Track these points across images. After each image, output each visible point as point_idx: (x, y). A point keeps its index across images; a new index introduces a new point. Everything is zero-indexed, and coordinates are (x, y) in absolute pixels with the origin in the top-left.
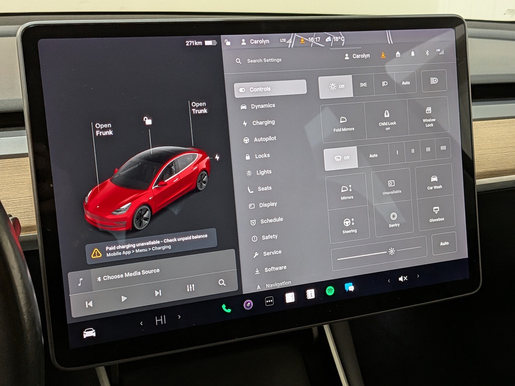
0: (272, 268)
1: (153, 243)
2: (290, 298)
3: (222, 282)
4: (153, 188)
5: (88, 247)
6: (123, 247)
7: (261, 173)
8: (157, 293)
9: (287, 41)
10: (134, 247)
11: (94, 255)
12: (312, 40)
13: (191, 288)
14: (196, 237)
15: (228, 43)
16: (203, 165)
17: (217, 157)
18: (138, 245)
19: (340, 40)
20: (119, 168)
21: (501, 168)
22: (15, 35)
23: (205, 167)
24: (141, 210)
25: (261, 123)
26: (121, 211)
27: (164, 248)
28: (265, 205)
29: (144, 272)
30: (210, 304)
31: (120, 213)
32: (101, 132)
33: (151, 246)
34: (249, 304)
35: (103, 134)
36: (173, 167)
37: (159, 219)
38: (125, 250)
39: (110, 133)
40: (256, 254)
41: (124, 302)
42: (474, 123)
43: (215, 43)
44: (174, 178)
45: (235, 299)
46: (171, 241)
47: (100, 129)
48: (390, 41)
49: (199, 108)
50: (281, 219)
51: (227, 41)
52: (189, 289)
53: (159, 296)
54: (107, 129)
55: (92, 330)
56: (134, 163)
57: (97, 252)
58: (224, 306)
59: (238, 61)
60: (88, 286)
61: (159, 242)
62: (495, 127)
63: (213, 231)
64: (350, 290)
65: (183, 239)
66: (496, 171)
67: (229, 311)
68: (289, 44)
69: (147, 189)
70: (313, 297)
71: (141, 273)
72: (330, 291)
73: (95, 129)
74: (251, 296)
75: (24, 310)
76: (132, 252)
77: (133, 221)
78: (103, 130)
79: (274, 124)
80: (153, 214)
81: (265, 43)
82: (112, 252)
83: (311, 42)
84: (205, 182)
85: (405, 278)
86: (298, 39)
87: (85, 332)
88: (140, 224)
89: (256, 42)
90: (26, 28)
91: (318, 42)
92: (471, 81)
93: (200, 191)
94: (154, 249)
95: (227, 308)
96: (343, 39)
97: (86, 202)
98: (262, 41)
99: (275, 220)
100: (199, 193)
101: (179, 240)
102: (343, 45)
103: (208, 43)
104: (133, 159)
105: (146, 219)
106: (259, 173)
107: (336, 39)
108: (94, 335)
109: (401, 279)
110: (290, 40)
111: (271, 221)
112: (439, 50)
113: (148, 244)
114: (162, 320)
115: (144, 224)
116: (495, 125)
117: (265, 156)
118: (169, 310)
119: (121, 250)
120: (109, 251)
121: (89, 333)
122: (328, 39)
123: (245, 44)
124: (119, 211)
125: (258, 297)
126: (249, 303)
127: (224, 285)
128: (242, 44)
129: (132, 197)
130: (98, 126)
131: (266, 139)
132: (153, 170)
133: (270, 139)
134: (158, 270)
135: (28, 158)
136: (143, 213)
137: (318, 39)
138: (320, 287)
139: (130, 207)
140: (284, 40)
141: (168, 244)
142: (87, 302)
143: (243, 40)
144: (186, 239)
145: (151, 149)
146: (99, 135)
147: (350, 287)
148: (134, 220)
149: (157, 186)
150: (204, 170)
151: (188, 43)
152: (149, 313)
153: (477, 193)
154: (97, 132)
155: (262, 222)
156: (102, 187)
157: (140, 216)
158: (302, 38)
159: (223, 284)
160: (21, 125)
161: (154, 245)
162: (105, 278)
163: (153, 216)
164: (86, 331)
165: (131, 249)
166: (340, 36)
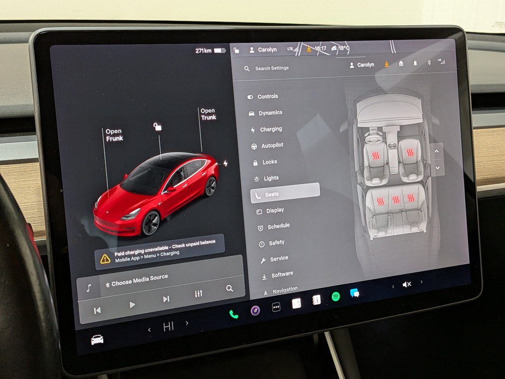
0: (279, 274)
1: (162, 249)
2: (297, 303)
3: (229, 288)
4: (162, 193)
5: (97, 252)
6: (132, 253)
7: (268, 179)
8: (165, 299)
9: (294, 49)
10: (143, 253)
11: (103, 261)
12: (318, 48)
13: (199, 294)
14: (204, 243)
15: (237, 51)
16: (212, 170)
17: (226, 163)
18: (147, 251)
19: (345, 49)
20: (128, 174)
21: (497, 176)
22: (27, 42)
23: (213, 172)
24: (150, 216)
25: (269, 130)
26: (130, 216)
27: (172, 254)
28: (273, 211)
29: (152, 278)
31: (129, 218)
32: (111, 138)
33: (160, 252)
35: (114, 140)
36: (182, 173)
38: (134, 255)
39: (121, 138)
40: (264, 260)
41: (133, 308)
42: (474, 131)
43: (224, 51)
44: (183, 184)
45: (243, 305)
46: (179, 246)
47: (110, 135)
48: (393, 50)
49: (208, 115)
50: (288, 225)
51: (236, 49)
52: (197, 295)
53: (167, 302)
54: (117, 135)
55: (100, 337)
56: (143, 169)
57: (106, 258)
58: (231, 312)
59: (246, 68)
60: (96, 292)
61: (167, 248)
62: (489, 135)
63: (221, 236)
64: (355, 296)
65: (192, 245)
66: (492, 178)
67: (236, 317)
68: (296, 52)
69: (156, 195)
70: (319, 303)
71: (150, 279)
72: (336, 297)
73: (106, 135)
74: (258, 302)
75: (42, 317)
76: (140, 257)
77: (142, 226)
78: (114, 136)
79: (281, 131)
80: (162, 219)
81: (273, 51)
82: (121, 257)
83: (317, 51)
84: (213, 188)
85: (409, 284)
86: (304, 48)
87: (92, 339)
88: (150, 229)
89: (264, 50)
90: (38, 34)
91: (324, 51)
92: (472, 90)
93: (208, 196)
94: (162, 254)
95: (234, 314)
96: (348, 48)
97: (96, 207)
98: (270, 50)
99: (282, 226)
100: (207, 198)
101: (188, 245)
102: (348, 54)
103: (218, 51)
104: (143, 165)
105: (155, 225)
106: (266, 179)
107: (342, 48)
108: (102, 342)
109: (405, 285)
110: (297, 48)
111: (278, 226)
112: (440, 60)
113: (156, 249)
114: (170, 326)
115: (153, 230)
116: (490, 133)
117: (273, 162)
118: (179, 316)
119: (130, 256)
120: (118, 257)
121: (97, 340)
122: (334, 48)
123: (253, 52)
124: (128, 217)
125: (265, 303)
126: (256, 309)
127: (231, 291)
128: (251, 52)
129: (141, 202)
130: (108, 131)
131: (274, 146)
132: (163, 176)
133: (278, 145)
134: (166, 276)
135: (39, 163)
136: (152, 218)
137: (324, 48)
138: (326, 293)
139: (139, 213)
140: (291, 49)
141: (176, 250)
142: (95, 309)
143: (251, 48)
144: (195, 244)
145: (161, 155)
146: (109, 140)
147: (355, 293)
148: (144, 225)
149: (166, 192)
150: (212, 175)
151: (198, 51)
152: (156, 320)
153: (478, 199)
154: (107, 137)
155: (270, 227)
156: (111, 193)
157: (149, 222)
158: (309, 46)
159: (231, 289)
160: (32, 130)
161: (163, 251)
162: (114, 284)
163: (162, 222)
164: (95, 338)
165: (140, 255)
166: (345, 46)
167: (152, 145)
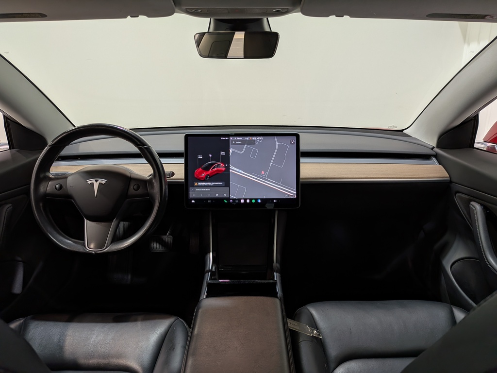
2: (242, 201)
3: (225, 195)
5: (194, 183)
12: (253, 138)
13: (217, 195)
14: (219, 183)
15: (231, 138)
17: (226, 165)
20: (203, 166)
26: (202, 175)
29: (207, 190)
30: (222, 199)
34: (231, 201)
39: (202, 158)
41: (201, 196)
44: (216, 169)
45: (228, 199)
48: (276, 140)
49: (223, 153)
53: (209, 196)
57: (196, 184)
59: (233, 142)
60: (194, 191)
61: (210, 183)
63: (224, 182)
64: (259, 202)
69: (209, 171)
70: (249, 202)
72: (254, 201)
74: (233, 199)
78: (200, 157)
86: (250, 138)
88: (207, 179)
94: (209, 185)
95: (226, 201)
97: (195, 172)
98: (240, 138)
101: (215, 183)
103: (227, 139)
104: (207, 164)
109: (274, 201)
113: (208, 183)
114: (210, 201)
118: (212, 199)
119: (202, 184)
120: (199, 184)
121: (193, 201)
122: (258, 138)
125: (234, 200)
129: (205, 172)
132: (210, 167)
134: (210, 190)
136: (207, 176)
138: (251, 200)
139: (205, 175)
141: (212, 184)
142: (193, 194)
143: (235, 138)
145: (211, 162)
148: (205, 178)
149: (211, 170)
151: (222, 138)
152: (207, 199)
156: (199, 170)
162: (198, 190)
163: (210, 177)
165: (204, 184)
166: (261, 138)
167: (209, 159)
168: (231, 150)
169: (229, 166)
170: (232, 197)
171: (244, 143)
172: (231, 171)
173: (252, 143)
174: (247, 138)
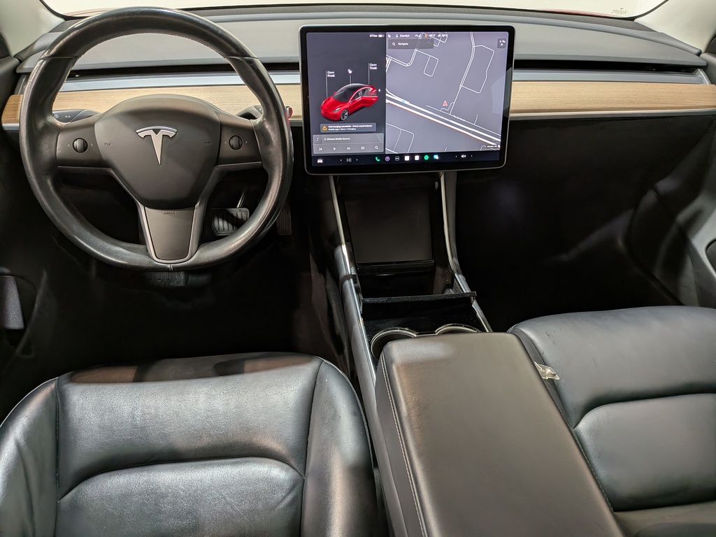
1: (348, 127)
3: (377, 148)
4: (350, 102)
5: (321, 126)
12: (431, 36)
13: (363, 148)
14: (367, 126)
17: (379, 90)
18: (342, 127)
20: (336, 92)
21: (542, 108)
24: (344, 111)
26: (336, 111)
27: (352, 129)
29: (343, 139)
30: (372, 156)
34: (388, 159)
35: (331, 76)
36: (359, 93)
37: (351, 116)
38: (336, 128)
39: (334, 76)
41: (335, 151)
43: (383, 36)
44: (359, 98)
45: (382, 156)
46: (356, 126)
48: (472, 37)
49: (373, 67)
51: (389, 35)
53: (349, 150)
54: (332, 74)
56: (342, 90)
57: (325, 128)
58: (376, 158)
59: (394, 44)
60: (320, 142)
61: (350, 126)
63: (375, 124)
64: (436, 159)
65: (361, 126)
67: (379, 160)
68: (419, 37)
69: (347, 103)
70: (418, 159)
72: (426, 158)
73: (328, 74)
74: (389, 155)
78: (330, 74)
82: (331, 128)
85: (465, 156)
86: (424, 35)
87: (318, 160)
88: (343, 117)
89: (403, 36)
91: (434, 37)
92: (515, 58)
94: (348, 129)
96: (447, 36)
97: (322, 105)
98: (406, 36)
101: (359, 126)
103: (380, 36)
104: (342, 88)
105: (346, 116)
107: (443, 36)
108: (322, 162)
109: (462, 156)
113: (346, 127)
114: (349, 160)
115: (345, 118)
118: (353, 156)
119: (334, 128)
121: (320, 161)
122: (439, 36)
125: (392, 156)
127: (377, 149)
128: (396, 37)
129: (341, 105)
130: (329, 72)
132: (350, 94)
134: (349, 139)
135: (300, 85)
137: (434, 35)
138: (422, 155)
139: (339, 110)
140: (417, 35)
141: (354, 128)
142: (320, 148)
143: (397, 35)
144: (363, 126)
145: (351, 84)
146: (329, 76)
147: (436, 157)
148: (341, 115)
149: (352, 101)
151: (371, 36)
152: (344, 157)
156: (328, 100)
157: (344, 114)
158: (426, 34)
160: (298, 69)
162: (328, 139)
163: (349, 115)
165: (339, 128)
166: (445, 35)
167: (347, 80)
168: (388, 60)
169: (385, 92)
170: (389, 151)
171: (413, 45)
172: (387, 101)
173: (428, 45)
174: (419, 35)
